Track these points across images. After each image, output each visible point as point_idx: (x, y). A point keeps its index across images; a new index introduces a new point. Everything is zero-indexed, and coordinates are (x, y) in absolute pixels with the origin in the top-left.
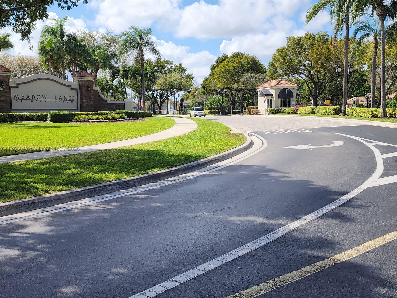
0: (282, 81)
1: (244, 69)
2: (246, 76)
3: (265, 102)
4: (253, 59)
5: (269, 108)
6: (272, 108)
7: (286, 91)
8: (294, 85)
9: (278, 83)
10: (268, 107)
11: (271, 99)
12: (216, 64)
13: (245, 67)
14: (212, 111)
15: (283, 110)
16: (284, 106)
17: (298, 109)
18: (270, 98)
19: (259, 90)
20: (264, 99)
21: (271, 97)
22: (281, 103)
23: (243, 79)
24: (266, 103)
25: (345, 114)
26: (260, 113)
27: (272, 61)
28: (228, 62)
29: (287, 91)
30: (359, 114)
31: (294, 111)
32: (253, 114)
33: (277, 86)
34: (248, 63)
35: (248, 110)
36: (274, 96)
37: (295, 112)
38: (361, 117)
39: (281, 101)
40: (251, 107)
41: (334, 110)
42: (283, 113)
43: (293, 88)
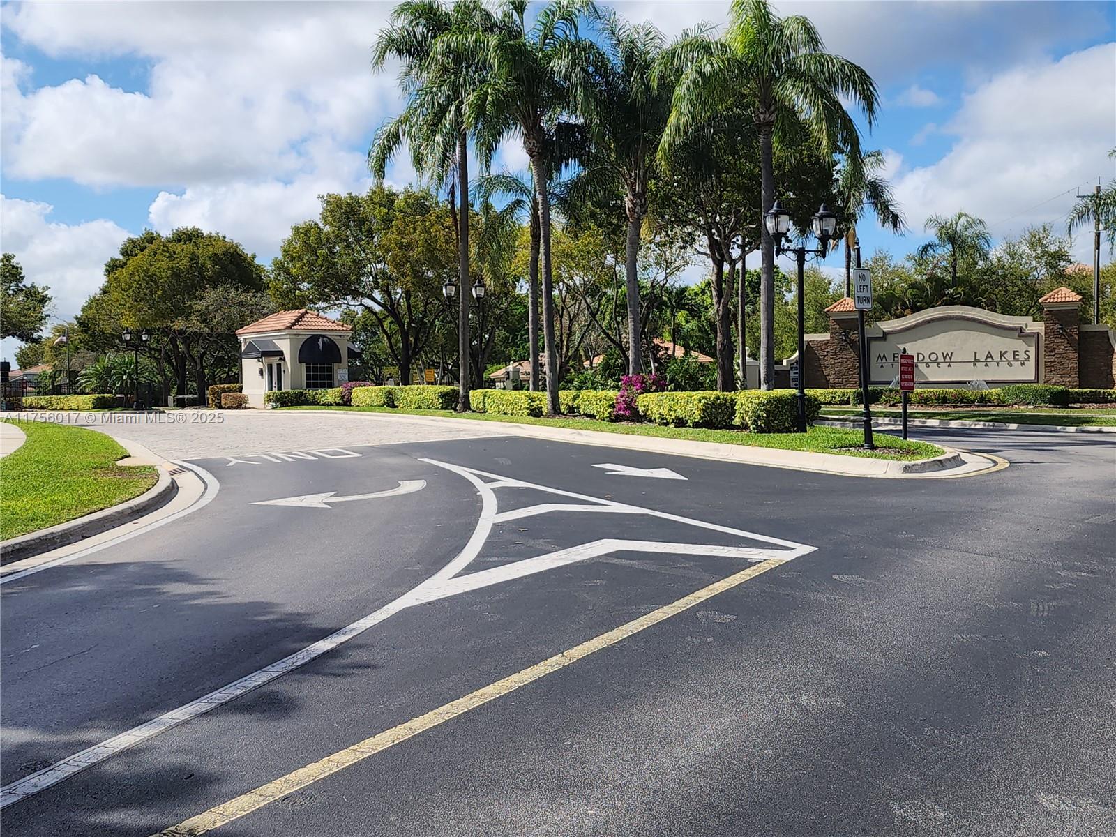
0: (307, 316)
1: (203, 278)
2: (212, 296)
3: (261, 373)
4: (232, 250)
5: (275, 390)
6: (283, 390)
7: (320, 343)
8: (342, 326)
9: (297, 321)
10: (271, 389)
11: (279, 366)
12: (121, 257)
13: (207, 270)
14: (104, 397)
15: (314, 396)
16: (316, 386)
17: (351, 393)
18: (275, 361)
19: (245, 339)
20: (260, 365)
21: (278, 358)
22: (308, 377)
23: (201, 306)
24: (266, 375)
25: (466, 406)
26: (247, 405)
27: (280, 257)
28: (155, 254)
29: (323, 341)
30: (501, 406)
31: (343, 397)
32: (229, 408)
33: (295, 327)
34: (216, 259)
35: (214, 394)
36: (287, 355)
37: (345, 402)
38: (505, 414)
39: (308, 370)
40: (223, 388)
41: (443, 395)
42: (313, 403)
43: (340, 336)
